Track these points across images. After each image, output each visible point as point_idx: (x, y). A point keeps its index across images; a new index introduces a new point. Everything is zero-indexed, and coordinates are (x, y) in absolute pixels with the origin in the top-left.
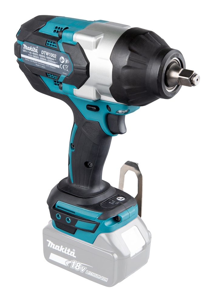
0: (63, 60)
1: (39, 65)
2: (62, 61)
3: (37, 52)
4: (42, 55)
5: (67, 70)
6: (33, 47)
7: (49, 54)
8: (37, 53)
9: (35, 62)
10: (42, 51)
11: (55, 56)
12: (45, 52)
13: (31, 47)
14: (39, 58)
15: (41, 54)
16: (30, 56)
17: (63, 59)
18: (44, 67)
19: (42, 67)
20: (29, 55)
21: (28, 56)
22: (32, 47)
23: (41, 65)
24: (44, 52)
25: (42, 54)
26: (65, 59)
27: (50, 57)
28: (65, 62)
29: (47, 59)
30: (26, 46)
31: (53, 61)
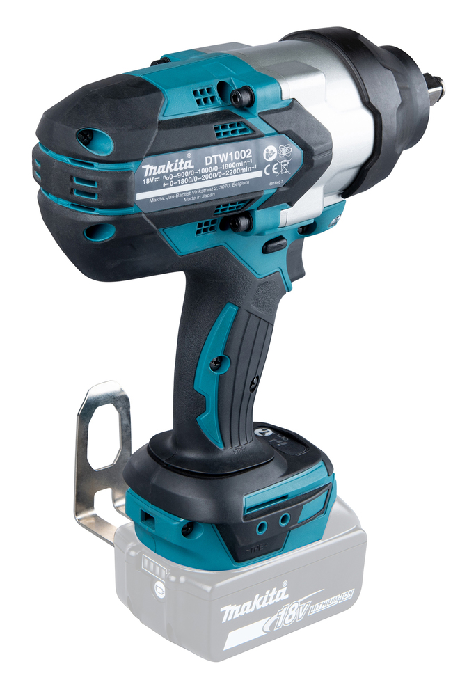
0: (274, 153)
1: (194, 198)
2: (270, 157)
3: (193, 167)
4: (208, 166)
5: (287, 172)
6: (177, 161)
7: (229, 157)
8: (191, 169)
9: (181, 196)
10: (206, 158)
11: (247, 154)
12: (215, 156)
13: (169, 162)
14: (200, 177)
15: (205, 167)
16: (169, 186)
17: (272, 151)
18: (211, 195)
19: (206, 196)
20: (164, 185)
21: (162, 188)
22: (173, 162)
23: (202, 195)
24: (213, 159)
25: (207, 164)
26: (278, 149)
27: (232, 162)
28: (278, 155)
29: (224, 171)
30: (152, 167)
31: (245, 167)
